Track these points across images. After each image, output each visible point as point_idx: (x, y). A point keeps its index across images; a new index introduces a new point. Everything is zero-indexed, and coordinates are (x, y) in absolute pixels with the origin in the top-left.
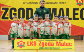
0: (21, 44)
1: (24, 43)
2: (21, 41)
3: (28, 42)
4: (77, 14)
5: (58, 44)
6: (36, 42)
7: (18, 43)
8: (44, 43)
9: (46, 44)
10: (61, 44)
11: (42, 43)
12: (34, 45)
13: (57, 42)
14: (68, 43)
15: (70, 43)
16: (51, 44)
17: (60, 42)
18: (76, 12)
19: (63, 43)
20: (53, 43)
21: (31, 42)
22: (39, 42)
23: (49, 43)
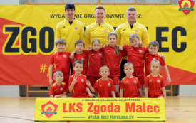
0: (50, 109)
1: (56, 106)
2: (50, 103)
3: (64, 104)
4: (166, 39)
5: (130, 108)
6: (81, 104)
7: (43, 106)
8: (98, 106)
9: (104, 109)
10: (136, 108)
11: (95, 106)
12: (77, 110)
13: (127, 104)
14: (151, 107)
15: (155, 107)
16: (114, 108)
17: (133, 104)
18: (164, 34)
19: (141, 106)
20: (119, 106)
21: (70, 104)
22: (89, 104)
23: (109, 106)
